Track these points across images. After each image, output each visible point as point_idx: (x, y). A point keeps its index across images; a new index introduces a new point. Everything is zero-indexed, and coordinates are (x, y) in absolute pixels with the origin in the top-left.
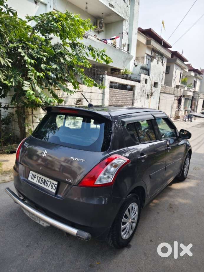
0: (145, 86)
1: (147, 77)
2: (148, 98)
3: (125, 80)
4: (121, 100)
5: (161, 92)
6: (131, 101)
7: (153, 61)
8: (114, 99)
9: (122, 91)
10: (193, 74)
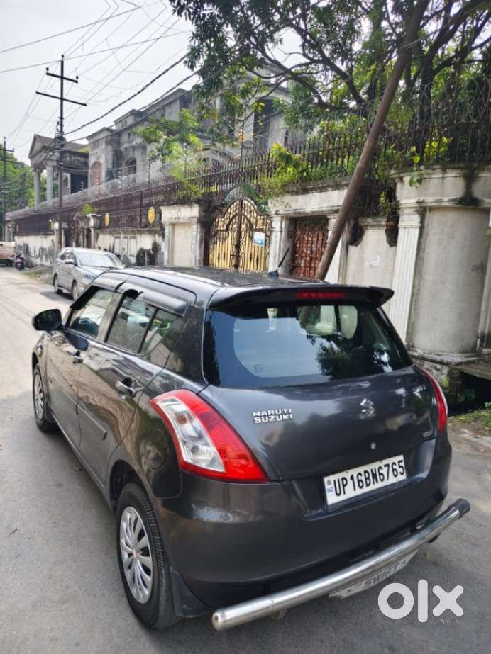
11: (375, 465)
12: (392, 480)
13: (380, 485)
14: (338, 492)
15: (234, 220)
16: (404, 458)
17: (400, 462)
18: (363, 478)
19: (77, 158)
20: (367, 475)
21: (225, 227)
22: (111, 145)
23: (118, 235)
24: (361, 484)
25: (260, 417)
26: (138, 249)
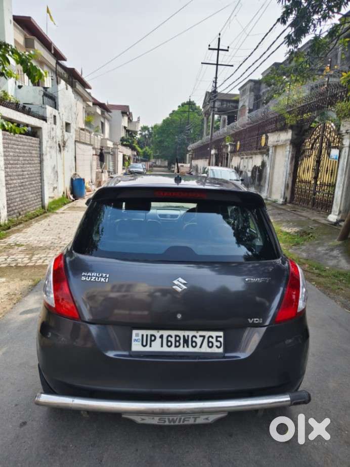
0: (54, 129)
1: (55, 112)
2: (60, 151)
3: (26, 116)
4: (23, 155)
5: (76, 141)
6: (37, 157)
7: (60, 83)
8: (11, 154)
9: (22, 138)
10: (99, 111)
11: (190, 334)
12: (205, 349)
13: (190, 349)
14: (144, 344)
15: (317, 140)
16: (224, 335)
17: (217, 337)
18: (173, 340)
19: (231, 104)
20: (178, 339)
21: (311, 146)
22: (253, 91)
23: (243, 157)
24: (169, 344)
25: (86, 276)
26: (253, 166)
